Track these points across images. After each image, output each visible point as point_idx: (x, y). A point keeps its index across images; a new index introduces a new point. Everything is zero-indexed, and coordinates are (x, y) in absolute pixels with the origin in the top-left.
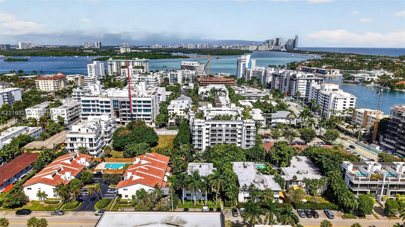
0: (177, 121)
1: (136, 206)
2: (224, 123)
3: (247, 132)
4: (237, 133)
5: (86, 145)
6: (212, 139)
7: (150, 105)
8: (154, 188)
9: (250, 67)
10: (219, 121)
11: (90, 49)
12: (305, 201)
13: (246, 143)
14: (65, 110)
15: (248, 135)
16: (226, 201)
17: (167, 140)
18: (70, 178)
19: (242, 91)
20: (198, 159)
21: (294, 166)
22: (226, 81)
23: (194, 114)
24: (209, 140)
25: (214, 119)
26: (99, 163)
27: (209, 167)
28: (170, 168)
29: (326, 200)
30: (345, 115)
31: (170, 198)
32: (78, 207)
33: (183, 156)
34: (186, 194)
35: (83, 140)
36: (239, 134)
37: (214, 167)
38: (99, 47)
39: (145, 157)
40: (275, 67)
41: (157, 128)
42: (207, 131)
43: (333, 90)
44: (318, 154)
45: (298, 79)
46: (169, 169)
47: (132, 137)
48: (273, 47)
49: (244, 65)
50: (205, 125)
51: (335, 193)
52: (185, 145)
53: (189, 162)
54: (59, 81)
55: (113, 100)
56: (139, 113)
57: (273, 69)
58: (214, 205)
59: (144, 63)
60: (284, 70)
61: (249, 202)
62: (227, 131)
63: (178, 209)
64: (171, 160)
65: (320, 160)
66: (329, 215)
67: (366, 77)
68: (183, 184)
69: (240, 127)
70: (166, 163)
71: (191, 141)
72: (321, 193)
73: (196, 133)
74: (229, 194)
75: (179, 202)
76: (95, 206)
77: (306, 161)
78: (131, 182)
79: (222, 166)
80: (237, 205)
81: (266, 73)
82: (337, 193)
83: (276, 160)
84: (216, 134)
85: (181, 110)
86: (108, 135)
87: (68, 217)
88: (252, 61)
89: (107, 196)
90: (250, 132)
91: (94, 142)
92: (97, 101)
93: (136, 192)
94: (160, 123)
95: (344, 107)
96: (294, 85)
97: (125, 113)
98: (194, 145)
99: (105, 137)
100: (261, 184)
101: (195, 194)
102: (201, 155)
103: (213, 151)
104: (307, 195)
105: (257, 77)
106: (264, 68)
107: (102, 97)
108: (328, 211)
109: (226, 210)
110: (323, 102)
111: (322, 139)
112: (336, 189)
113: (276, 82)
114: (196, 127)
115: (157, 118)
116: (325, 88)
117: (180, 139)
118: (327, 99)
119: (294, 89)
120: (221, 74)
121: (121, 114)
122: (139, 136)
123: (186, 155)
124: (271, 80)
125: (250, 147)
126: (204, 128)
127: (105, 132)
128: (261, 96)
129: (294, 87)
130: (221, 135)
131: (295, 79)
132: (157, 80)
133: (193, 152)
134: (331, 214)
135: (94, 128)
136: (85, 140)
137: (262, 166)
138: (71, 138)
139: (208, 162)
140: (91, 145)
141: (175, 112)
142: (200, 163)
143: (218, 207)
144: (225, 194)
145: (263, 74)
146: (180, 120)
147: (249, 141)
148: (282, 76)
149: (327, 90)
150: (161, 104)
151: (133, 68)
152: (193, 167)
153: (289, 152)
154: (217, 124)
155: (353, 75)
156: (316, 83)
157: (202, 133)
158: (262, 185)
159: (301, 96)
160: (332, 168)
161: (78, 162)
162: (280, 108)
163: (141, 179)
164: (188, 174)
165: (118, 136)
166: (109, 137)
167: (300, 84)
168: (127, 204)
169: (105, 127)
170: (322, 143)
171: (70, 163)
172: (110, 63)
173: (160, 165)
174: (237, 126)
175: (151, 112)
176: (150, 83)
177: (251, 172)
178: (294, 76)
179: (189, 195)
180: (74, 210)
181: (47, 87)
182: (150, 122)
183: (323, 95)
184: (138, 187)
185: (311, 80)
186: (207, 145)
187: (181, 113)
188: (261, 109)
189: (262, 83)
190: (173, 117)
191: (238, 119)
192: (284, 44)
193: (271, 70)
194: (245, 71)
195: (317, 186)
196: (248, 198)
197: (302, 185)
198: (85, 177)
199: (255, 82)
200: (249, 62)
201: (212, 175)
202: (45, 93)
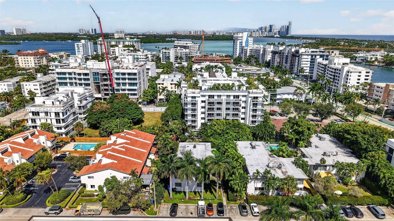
0: (168, 96)
1: (105, 201)
2: (224, 94)
3: (254, 104)
4: (240, 106)
5: (51, 121)
6: (209, 114)
7: (136, 78)
8: (130, 175)
9: (247, 45)
10: (218, 91)
11: (84, 35)
12: (340, 193)
13: (251, 118)
14: (38, 84)
15: (255, 108)
16: (230, 193)
17: (155, 118)
18: (19, 161)
19: (239, 69)
20: (191, 138)
21: (316, 147)
22: (222, 60)
23: (186, 85)
24: (205, 116)
25: (211, 89)
26: (68, 143)
27: (206, 148)
28: (156, 149)
29: (366, 191)
30: (359, 91)
31: (153, 189)
32: (24, 201)
33: (173, 135)
34: (175, 183)
35: (48, 115)
36: (242, 108)
37: (212, 147)
38: (94, 34)
39: (122, 134)
40: (274, 44)
41: (144, 105)
42: (203, 104)
43: (343, 64)
44: (351, 130)
45: (302, 55)
46: (154, 150)
47: (111, 113)
48: (266, 34)
49: (241, 43)
50: (201, 97)
51: (383, 182)
52: (176, 121)
53: (179, 142)
54: (41, 58)
55: (93, 73)
56: (123, 88)
57: (272, 46)
58: (214, 199)
59: (135, 43)
60: (284, 47)
61: (262, 194)
62: (228, 103)
63: (164, 204)
64: (157, 140)
65: (354, 138)
66: (378, 213)
67: (369, 57)
68: (170, 170)
69: (244, 99)
70: (150, 142)
71: (183, 116)
72: (357, 182)
73: (189, 106)
74: (235, 184)
75: (166, 194)
76: (47, 201)
77: (330, 141)
78: (100, 168)
79: (224, 145)
80: (245, 198)
81: (264, 50)
82: (386, 182)
83: (292, 139)
84: (214, 107)
85: (171, 84)
86: (83, 111)
87: (6, 216)
88: (249, 40)
89: (68, 185)
90: (256, 104)
91: (61, 117)
92: (75, 73)
93: (105, 181)
94: (148, 99)
95: (358, 81)
96: (297, 61)
97: (106, 88)
98: (187, 121)
99: (80, 113)
100: (277, 169)
101: (188, 184)
102: (195, 134)
103: (210, 128)
104: (339, 184)
105: (254, 56)
106: (262, 46)
107: (81, 69)
108: (376, 208)
109: (231, 206)
110: (332, 77)
111: (339, 117)
112: (384, 177)
113: (276, 59)
114: (189, 99)
115: (144, 92)
116: (335, 62)
117: (170, 114)
118: (337, 73)
119: (296, 66)
120: (216, 54)
121: (102, 88)
122: (120, 111)
123: (177, 133)
124: (270, 58)
125: (257, 124)
126: (199, 100)
127: (79, 107)
128: (261, 74)
129: (296, 64)
130: (220, 108)
131: (298, 55)
132: (148, 58)
133: (186, 130)
134: (381, 213)
135: (62, 100)
136: (50, 114)
137: (275, 146)
138: (33, 112)
139: (204, 142)
140: (58, 121)
141: (164, 86)
142: (194, 143)
143: (220, 201)
144: (230, 184)
145: (261, 52)
146: (171, 96)
147: (256, 116)
148: (283, 53)
149: (336, 64)
150: (149, 79)
151: (124, 47)
152: (184, 147)
153: (309, 129)
154: (216, 95)
155: (355, 54)
156: (322, 59)
157: (196, 106)
158: (279, 171)
159: (305, 74)
160: (373, 148)
161: (35, 141)
162: (285, 84)
163: (113, 163)
164: (178, 156)
165: (94, 111)
166: (84, 113)
167: (304, 60)
168: (93, 198)
169: (78, 101)
170: (340, 120)
171: (23, 142)
172: (100, 43)
173: (143, 145)
174: (240, 97)
175: (137, 86)
176: (140, 60)
177: (261, 154)
178: (297, 52)
179: (179, 185)
180: (18, 206)
181: (27, 63)
182: (136, 98)
183: (333, 69)
184: (108, 174)
185: (316, 56)
186: (203, 121)
187: (172, 88)
188: (263, 85)
189: (261, 61)
190: (162, 92)
191: (242, 88)
192: (277, 31)
193: (270, 48)
194: (242, 50)
195: (354, 172)
196: (260, 189)
197: (332, 171)
198: (39, 160)
199: (253, 61)
200: (246, 40)
201: (211, 157)
202: (23, 69)
